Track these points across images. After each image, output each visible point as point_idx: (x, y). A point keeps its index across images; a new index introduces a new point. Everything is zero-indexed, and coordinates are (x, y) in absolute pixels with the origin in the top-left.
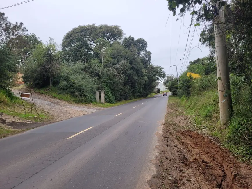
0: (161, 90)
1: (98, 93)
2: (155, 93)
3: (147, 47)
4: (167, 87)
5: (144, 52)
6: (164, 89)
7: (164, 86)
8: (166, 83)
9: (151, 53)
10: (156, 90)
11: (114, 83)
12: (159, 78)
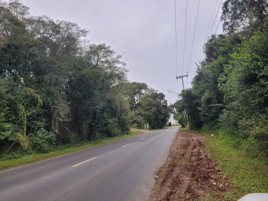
0: (172, 124)
1: (145, 124)
2: (167, 126)
3: (164, 97)
4: (177, 121)
5: (164, 101)
6: (174, 122)
7: (174, 120)
8: (176, 117)
9: (167, 101)
10: (167, 124)
11: (150, 119)
12: (172, 114)
